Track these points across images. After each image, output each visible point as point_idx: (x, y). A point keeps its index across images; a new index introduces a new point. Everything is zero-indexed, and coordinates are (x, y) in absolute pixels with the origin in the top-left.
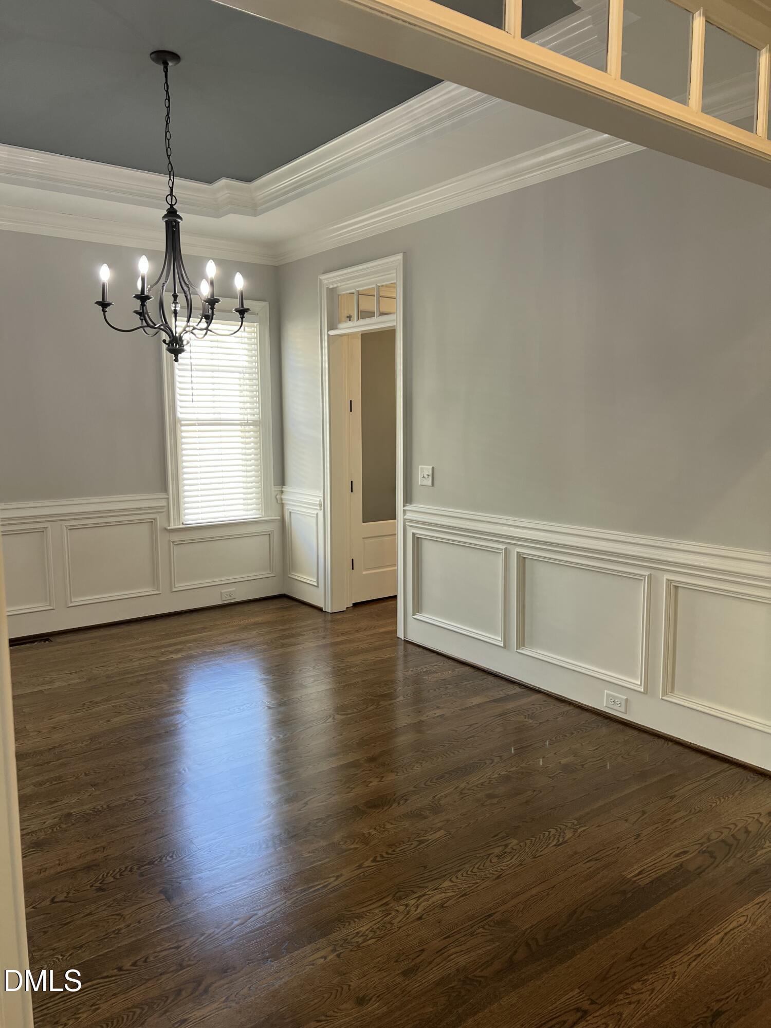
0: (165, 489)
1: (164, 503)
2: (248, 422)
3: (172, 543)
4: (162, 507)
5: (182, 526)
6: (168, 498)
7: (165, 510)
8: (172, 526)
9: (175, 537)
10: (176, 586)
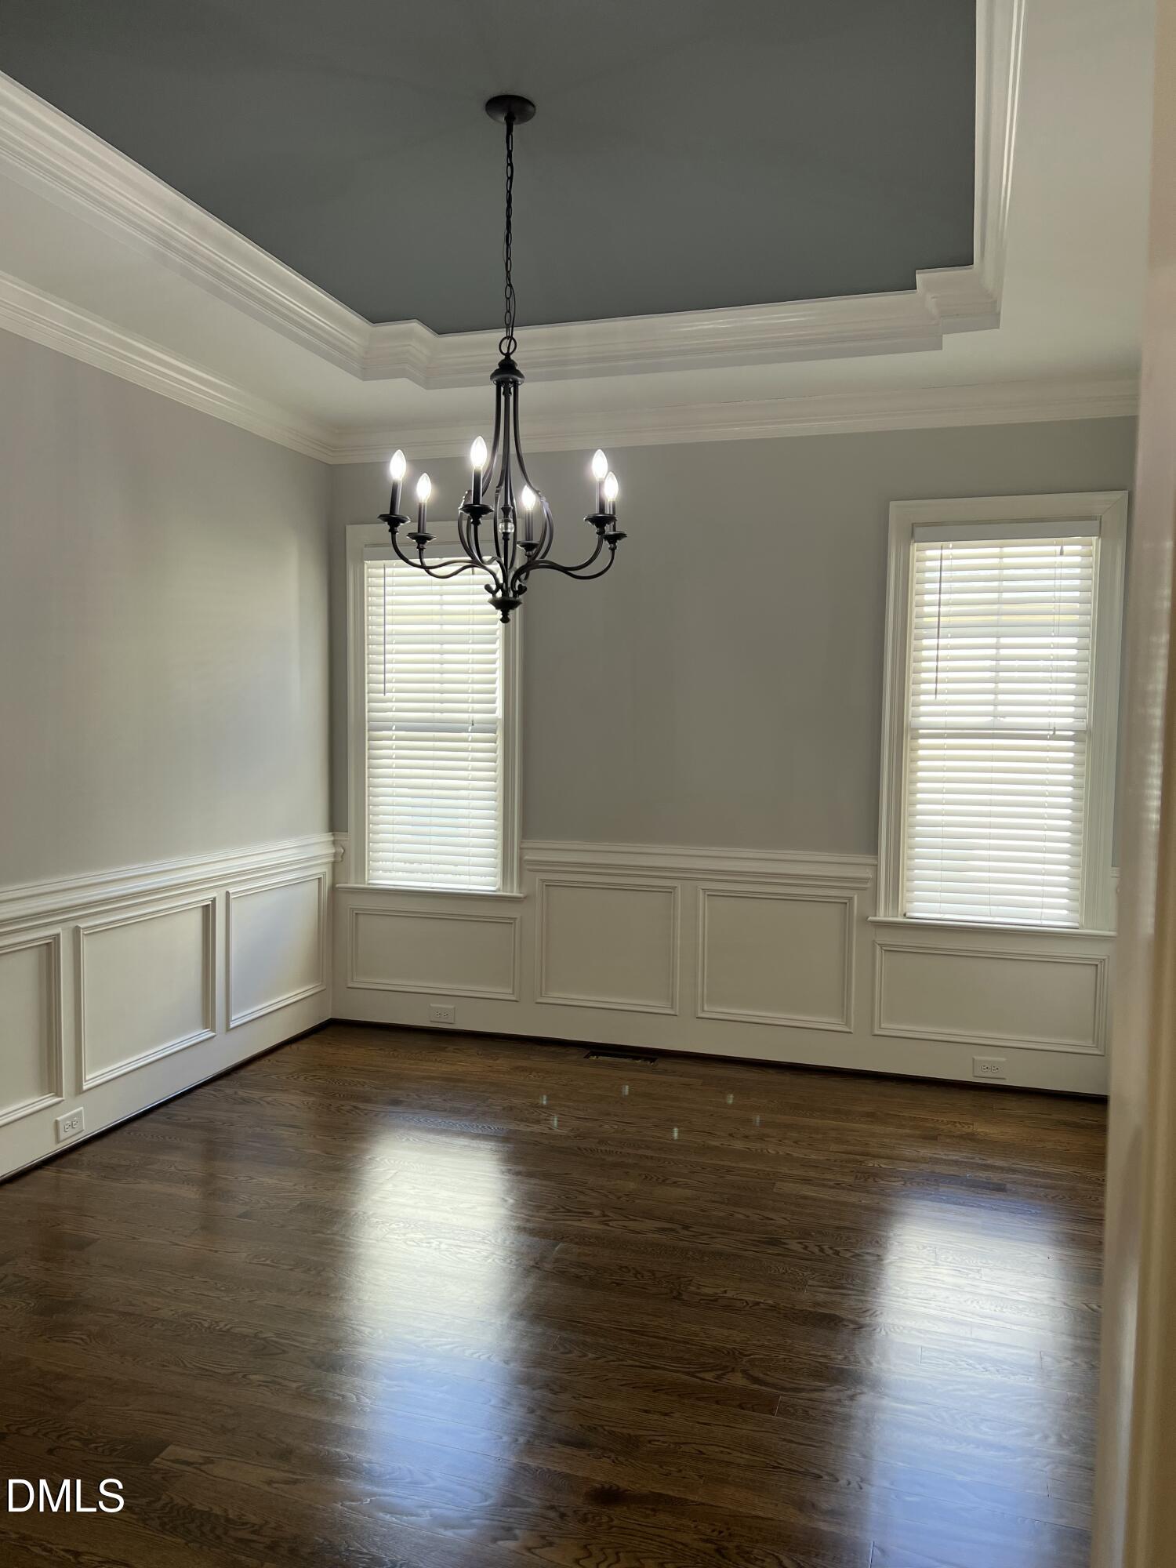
0: (874, 849)
1: (868, 873)
2: (1054, 733)
3: (878, 947)
4: (865, 880)
5: (901, 919)
6: (877, 865)
7: (869, 885)
8: (882, 916)
9: (885, 937)
10: (883, 1025)
